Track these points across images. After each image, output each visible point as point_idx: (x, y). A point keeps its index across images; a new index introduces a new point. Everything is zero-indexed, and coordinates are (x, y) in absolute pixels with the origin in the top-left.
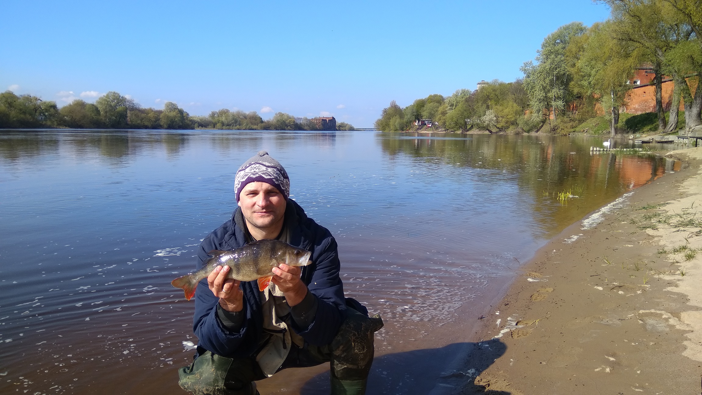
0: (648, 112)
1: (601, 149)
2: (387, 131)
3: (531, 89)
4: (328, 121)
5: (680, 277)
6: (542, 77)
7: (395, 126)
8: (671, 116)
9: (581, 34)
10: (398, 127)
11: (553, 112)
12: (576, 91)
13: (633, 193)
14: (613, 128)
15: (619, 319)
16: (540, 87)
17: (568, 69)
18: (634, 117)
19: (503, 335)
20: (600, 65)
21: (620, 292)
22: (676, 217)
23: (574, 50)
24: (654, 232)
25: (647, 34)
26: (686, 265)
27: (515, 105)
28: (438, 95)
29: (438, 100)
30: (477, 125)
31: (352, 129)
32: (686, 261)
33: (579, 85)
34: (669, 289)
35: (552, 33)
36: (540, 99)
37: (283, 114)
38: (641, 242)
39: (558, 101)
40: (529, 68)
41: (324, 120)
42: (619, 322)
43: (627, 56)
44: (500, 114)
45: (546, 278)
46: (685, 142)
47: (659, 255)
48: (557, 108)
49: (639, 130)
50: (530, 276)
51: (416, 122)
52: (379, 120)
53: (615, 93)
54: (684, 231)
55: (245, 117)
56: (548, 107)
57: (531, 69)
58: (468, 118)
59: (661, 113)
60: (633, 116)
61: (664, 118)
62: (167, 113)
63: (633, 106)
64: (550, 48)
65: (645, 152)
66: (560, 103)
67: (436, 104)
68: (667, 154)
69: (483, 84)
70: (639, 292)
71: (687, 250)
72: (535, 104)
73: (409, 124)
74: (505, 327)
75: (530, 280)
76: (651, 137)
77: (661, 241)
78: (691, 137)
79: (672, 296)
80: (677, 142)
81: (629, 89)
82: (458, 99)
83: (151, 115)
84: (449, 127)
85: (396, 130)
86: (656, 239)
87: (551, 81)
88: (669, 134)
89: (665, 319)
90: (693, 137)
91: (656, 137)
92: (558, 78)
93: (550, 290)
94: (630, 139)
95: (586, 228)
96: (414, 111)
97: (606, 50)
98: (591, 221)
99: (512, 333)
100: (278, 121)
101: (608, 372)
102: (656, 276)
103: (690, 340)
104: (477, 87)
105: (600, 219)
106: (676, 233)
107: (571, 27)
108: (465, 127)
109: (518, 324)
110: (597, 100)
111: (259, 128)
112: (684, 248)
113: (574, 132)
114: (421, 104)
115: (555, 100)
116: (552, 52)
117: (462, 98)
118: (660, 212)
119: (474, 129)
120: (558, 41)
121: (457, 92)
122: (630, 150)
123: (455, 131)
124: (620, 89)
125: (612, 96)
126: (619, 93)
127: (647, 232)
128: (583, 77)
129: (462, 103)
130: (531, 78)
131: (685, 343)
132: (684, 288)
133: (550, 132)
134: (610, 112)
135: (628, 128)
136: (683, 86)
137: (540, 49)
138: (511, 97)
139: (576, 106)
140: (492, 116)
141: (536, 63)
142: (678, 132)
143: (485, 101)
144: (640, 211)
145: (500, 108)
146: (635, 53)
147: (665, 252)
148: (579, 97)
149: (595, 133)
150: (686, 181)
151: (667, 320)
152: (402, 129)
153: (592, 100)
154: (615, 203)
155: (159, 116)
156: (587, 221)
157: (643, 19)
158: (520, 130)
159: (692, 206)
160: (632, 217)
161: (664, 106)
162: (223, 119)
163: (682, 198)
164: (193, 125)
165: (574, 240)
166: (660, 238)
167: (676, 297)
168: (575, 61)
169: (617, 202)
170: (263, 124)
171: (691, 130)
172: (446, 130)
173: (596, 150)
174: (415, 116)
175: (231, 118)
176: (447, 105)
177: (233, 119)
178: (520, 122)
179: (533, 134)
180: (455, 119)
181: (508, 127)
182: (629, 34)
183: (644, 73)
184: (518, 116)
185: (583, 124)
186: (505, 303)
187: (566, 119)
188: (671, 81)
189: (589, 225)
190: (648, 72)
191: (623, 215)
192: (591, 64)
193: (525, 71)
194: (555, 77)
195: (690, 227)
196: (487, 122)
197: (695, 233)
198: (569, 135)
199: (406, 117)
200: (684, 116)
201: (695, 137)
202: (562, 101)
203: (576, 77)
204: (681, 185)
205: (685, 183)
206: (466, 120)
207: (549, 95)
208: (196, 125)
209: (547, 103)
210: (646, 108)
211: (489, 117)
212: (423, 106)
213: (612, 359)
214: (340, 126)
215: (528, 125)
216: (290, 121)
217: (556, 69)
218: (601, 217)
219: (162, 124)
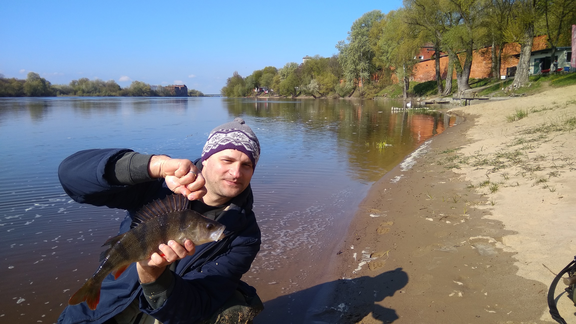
0: (430, 80)
1: (399, 109)
2: (231, 97)
3: (344, 63)
4: (180, 88)
5: (491, 207)
6: (352, 53)
7: (238, 93)
8: (447, 83)
9: (380, 20)
10: (241, 93)
11: (361, 81)
12: (377, 64)
13: (432, 141)
14: (405, 93)
15: (455, 246)
16: (351, 61)
17: (372, 47)
18: (420, 85)
19: (361, 268)
20: (394, 44)
21: (448, 222)
22: (472, 158)
23: (375, 31)
24: (458, 171)
25: (429, 19)
26: (492, 196)
27: (333, 75)
28: (273, 67)
29: (272, 71)
30: (304, 92)
31: (201, 95)
32: (491, 193)
33: (379, 60)
34: (486, 217)
35: (359, 18)
36: (351, 71)
37: (139, 83)
38: (450, 179)
39: (365, 73)
40: (342, 46)
41: (177, 88)
42: (455, 249)
43: (415, 37)
44: (322, 83)
45: (385, 213)
46: (458, 102)
47: (469, 189)
48: (364, 78)
49: (424, 94)
50: (371, 212)
51: (255, 89)
52: (225, 88)
53: (406, 66)
54: (482, 169)
55: (104, 85)
56: (357, 77)
57: (344, 46)
58: (297, 86)
59: (440, 80)
60: (419, 83)
61: (442, 85)
62: (30, 82)
63: (419, 76)
64: (358, 31)
65: (431, 111)
66: (366, 74)
67: (271, 75)
68: (448, 112)
69: (307, 58)
70: (462, 221)
71: (490, 184)
72: (347, 74)
73: (250, 90)
74: (361, 260)
75: (372, 216)
76: (433, 99)
77: (467, 177)
78: (462, 99)
79: (490, 223)
80: (452, 102)
81: (416, 63)
82: (289, 71)
83: (14, 84)
84: (282, 93)
85: (239, 96)
86: (462, 176)
87: (359, 56)
88: (446, 97)
89: (491, 243)
90: (463, 99)
91: (437, 99)
92: (364, 54)
93: (391, 223)
94: (418, 101)
95: (405, 170)
96: (254, 80)
97: (399, 32)
98: (407, 164)
99: (368, 265)
100: (135, 88)
101: (461, 296)
102: (472, 207)
103: (518, 261)
104: (303, 61)
105: (413, 162)
106: (476, 170)
107: (372, 14)
108: (295, 93)
109: (372, 256)
110: (393, 71)
111: (117, 95)
112: (488, 182)
113: (377, 96)
114: (259, 75)
115: (362, 72)
116: (359, 34)
117: (292, 69)
118: (458, 155)
119: (302, 95)
120: (363, 25)
121: (287, 65)
122: (420, 109)
123: (287, 96)
124: (410, 62)
125: (404, 68)
126: (409, 66)
127: (454, 171)
128: (383, 53)
129: (292, 74)
130: (344, 54)
131: (516, 264)
132: (496, 215)
133: (360, 97)
134: (402, 81)
135: (416, 93)
136: (456, 60)
137: (350, 31)
138: (329, 69)
139: (378, 77)
140: (316, 84)
141: (347, 42)
142: (452, 95)
143: (309, 73)
144: (442, 154)
145: (322, 78)
146: (421, 34)
147: (473, 186)
148: (380, 69)
149: (392, 97)
150: (469, 131)
151: (493, 244)
152: (244, 95)
153: (390, 72)
154: (420, 149)
155: (22, 85)
156: (403, 164)
157: (427, 8)
158: (337, 95)
159: (482, 149)
160: (438, 159)
161: (441, 75)
162: (84, 87)
163: (470, 143)
164: (55, 93)
165: (398, 180)
166: (465, 175)
167: (493, 223)
168: (376, 41)
169: (422, 148)
170: (121, 91)
171: (462, 93)
172: (280, 96)
173: (396, 110)
174: (255, 84)
175: (91, 86)
176: (279, 75)
177: (93, 87)
178: (337, 89)
179: (347, 98)
180: (286, 87)
181: (328, 93)
182: (416, 19)
183: (426, 51)
184: (335, 85)
185: (383, 90)
186: (356, 238)
187: (371, 86)
188: (446, 56)
189: (406, 167)
190: (429, 49)
191: (430, 158)
192: (388, 43)
193: (339, 48)
194: (362, 54)
195: (486, 166)
196: (312, 89)
197: (491, 170)
198: (373, 99)
199: (247, 85)
200: (457, 83)
201: (465, 99)
202: (368, 72)
203: (377, 54)
204: (466, 133)
205: (469, 132)
206: (295, 87)
207: (358, 67)
208: (58, 93)
209: (357, 74)
210: (428, 77)
211: (313, 85)
212: (261, 76)
213: (460, 283)
214: (191, 93)
215: (343, 91)
216: (146, 88)
217: (363, 47)
218: (413, 161)
219: (25, 92)
